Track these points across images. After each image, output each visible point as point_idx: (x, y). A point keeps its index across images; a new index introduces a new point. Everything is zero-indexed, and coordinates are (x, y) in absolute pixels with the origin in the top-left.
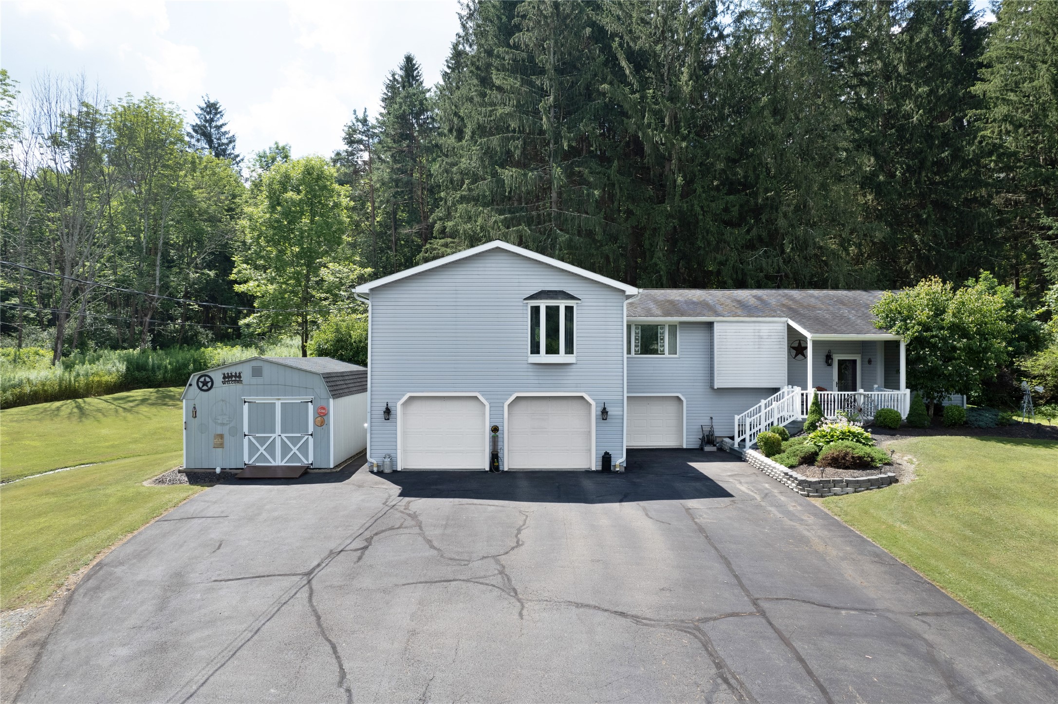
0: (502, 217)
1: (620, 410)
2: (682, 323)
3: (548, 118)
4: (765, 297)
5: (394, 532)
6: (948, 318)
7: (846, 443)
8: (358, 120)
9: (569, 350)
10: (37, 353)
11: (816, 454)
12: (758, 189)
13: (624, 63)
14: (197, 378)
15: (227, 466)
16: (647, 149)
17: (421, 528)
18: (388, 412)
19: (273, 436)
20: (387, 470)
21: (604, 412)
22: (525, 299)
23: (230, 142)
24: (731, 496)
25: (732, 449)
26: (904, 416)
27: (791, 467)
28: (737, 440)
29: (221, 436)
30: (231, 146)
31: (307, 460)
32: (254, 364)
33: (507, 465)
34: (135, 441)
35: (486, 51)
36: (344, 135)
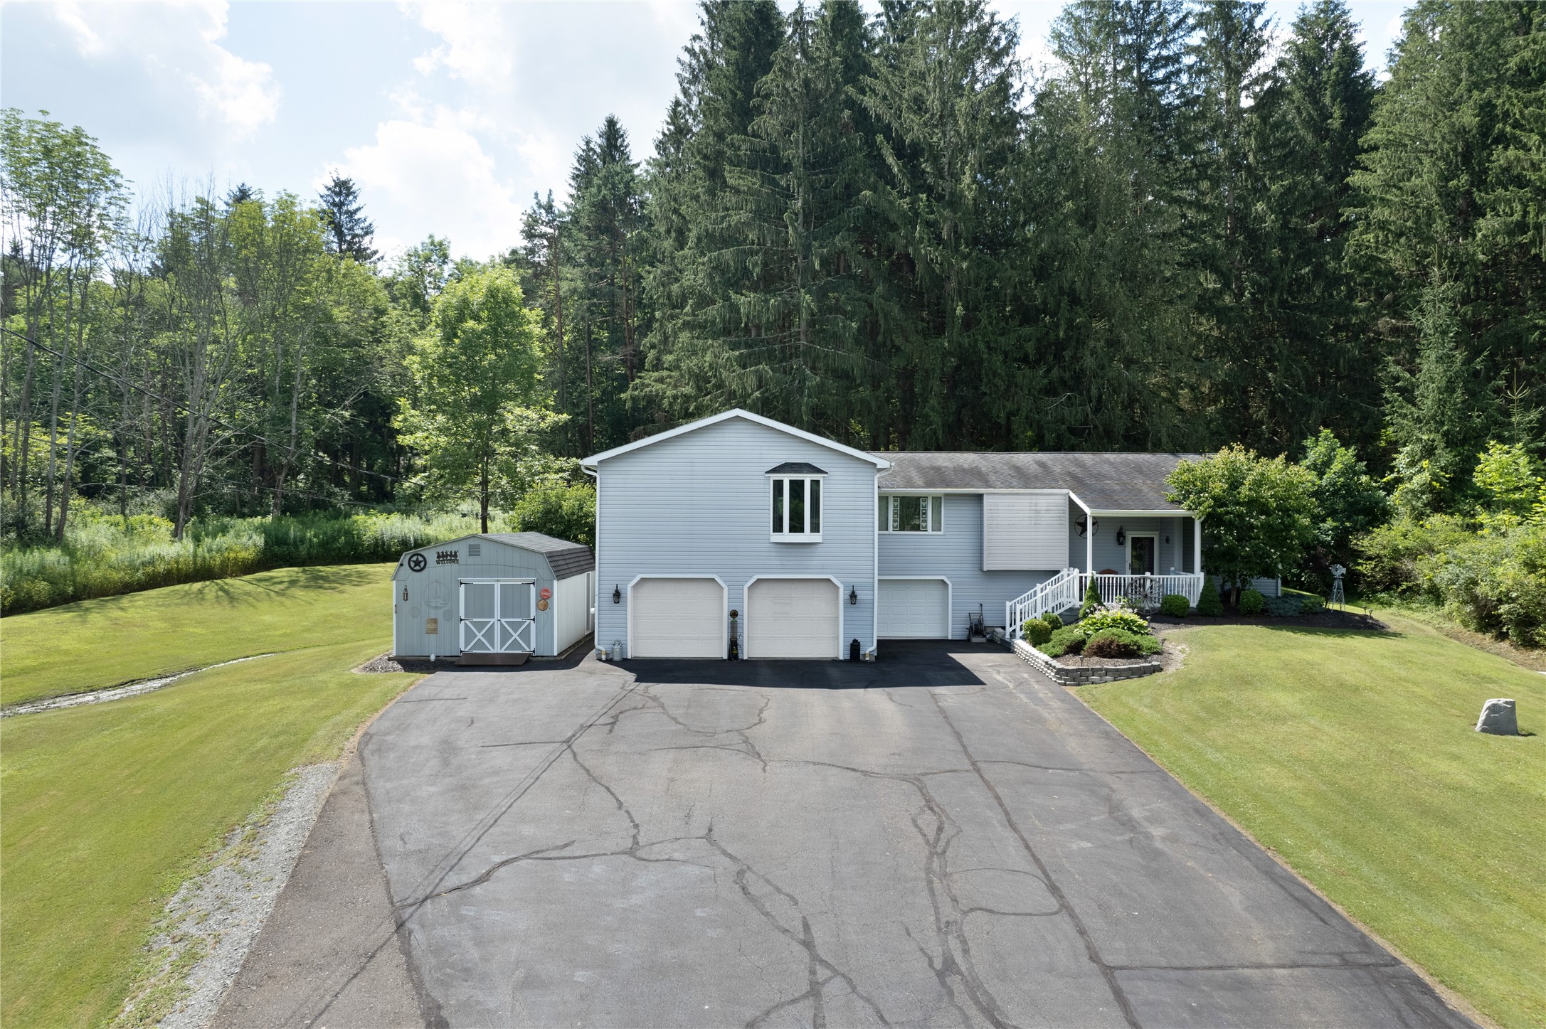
0: (737, 353)
1: (872, 595)
2: (947, 495)
3: (795, 229)
4: (1050, 463)
5: (639, 711)
6: (1244, 491)
7: (1114, 630)
8: (540, 206)
9: (815, 528)
10: (151, 523)
11: (1084, 642)
12: (1058, 319)
13: (890, 160)
14: (408, 557)
15: (442, 654)
16: (919, 268)
17: (663, 708)
18: (617, 595)
19: (492, 620)
20: (617, 658)
21: (853, 596)
22: (767, 472)
23: (367, 234)
24: (983, 684)
25: (1003, 641)
26: (1194, 604)
27: (1055, 656)
28: (1009, 630)
29: (435, 621)
30: (367, 239)
31: (529, 647)
32: (472, 542)
33: (746, 653)
34: (308, 630)
35: (715, 134)
36: (522, 227)
